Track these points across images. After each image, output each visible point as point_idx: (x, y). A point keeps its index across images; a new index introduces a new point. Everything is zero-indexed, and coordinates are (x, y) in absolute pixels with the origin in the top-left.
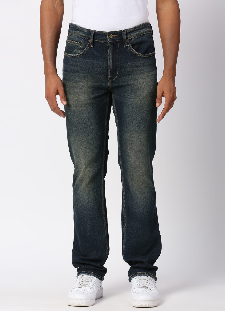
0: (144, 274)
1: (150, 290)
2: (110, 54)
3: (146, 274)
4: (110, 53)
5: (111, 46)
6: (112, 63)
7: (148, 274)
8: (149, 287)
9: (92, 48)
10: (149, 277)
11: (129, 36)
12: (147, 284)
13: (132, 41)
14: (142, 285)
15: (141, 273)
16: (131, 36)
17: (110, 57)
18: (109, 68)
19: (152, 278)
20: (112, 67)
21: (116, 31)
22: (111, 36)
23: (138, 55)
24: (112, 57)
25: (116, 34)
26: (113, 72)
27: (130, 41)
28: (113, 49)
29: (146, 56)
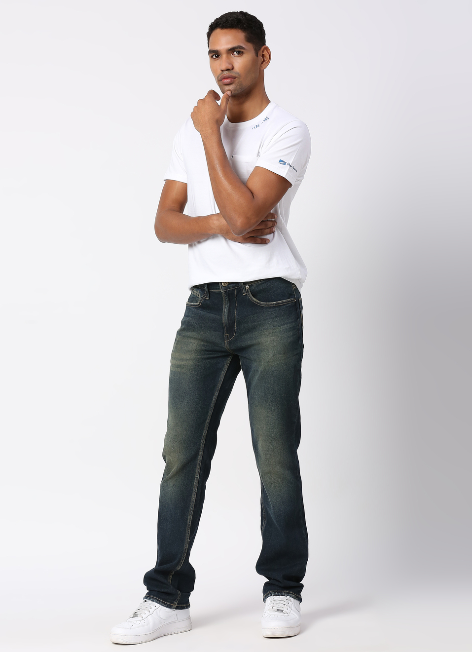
0: (281, 593)
1: (286, 614)
3: (284, 592)
5: (225, 297)
6: (227, 317)
7: (287, 593)
8: (285, 610)
9: (207, 300)
10: (288, 597)
12: (283, 606)
13: (253, 288)
14: (275, 608)
15: (277, 592)
17: (225, 310)
18: (224, 324)
19: (292, 599)
20: (227, 323)
23: (261, 304)
24: (228, 309)
26: (230, 329)
27: (250, 288)
28: (229, 300)
29: (273, 305)
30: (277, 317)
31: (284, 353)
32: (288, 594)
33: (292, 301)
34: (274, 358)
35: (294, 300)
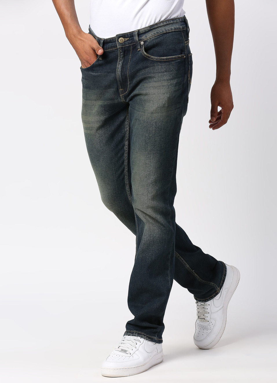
2: (120, 63)
4: (120, 61)
5: (121, 53)
6: (120, 72)
11: (143, 37)
16: (146, 37)
17: (119, 66)
18: (118, 79)
20: (121, 78)
21: (127, 33)
22: (121, 40)
23: (152, 58)
24: (121, 65)
25: (126, 36)
26: (124, 82)
27: (144, 44)
28: (124, 56)
29: (164, 59)
30: (166, 72)
31: (168, 107)
32: (139, 335)
33: (182, 57)
34: (158, 110)
35: (183, 57)
